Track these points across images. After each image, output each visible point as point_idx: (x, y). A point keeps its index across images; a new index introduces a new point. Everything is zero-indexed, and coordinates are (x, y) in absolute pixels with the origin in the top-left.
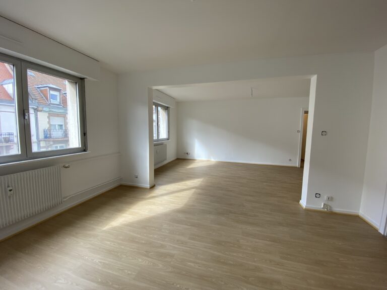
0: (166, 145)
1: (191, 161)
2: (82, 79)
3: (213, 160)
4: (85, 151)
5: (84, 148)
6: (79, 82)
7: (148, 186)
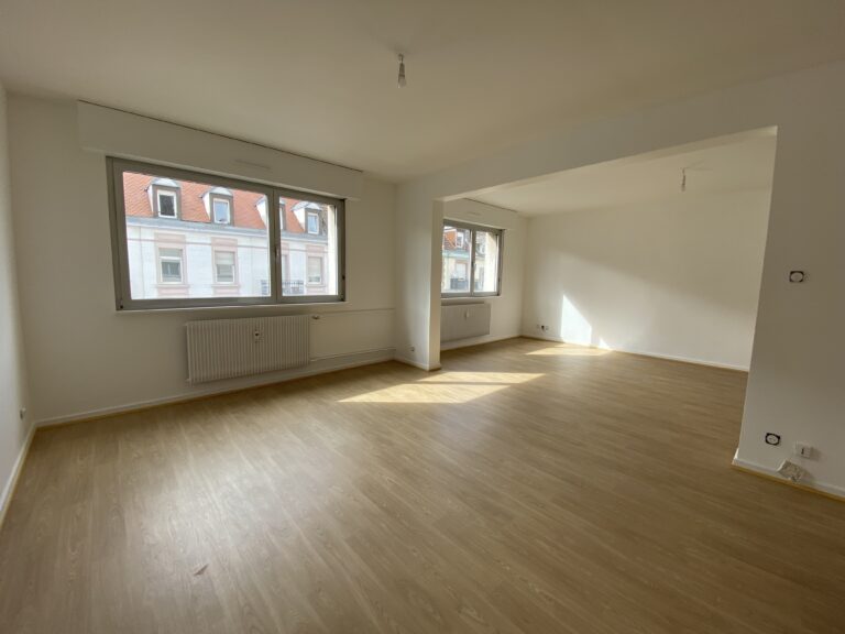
0: (489, 306)
1: (545, 343)
2: (343, 200)
3: (605, 347)
4: (343, 300)
5: (342, 297)
6: (340, 205)
7: (427, 366)
